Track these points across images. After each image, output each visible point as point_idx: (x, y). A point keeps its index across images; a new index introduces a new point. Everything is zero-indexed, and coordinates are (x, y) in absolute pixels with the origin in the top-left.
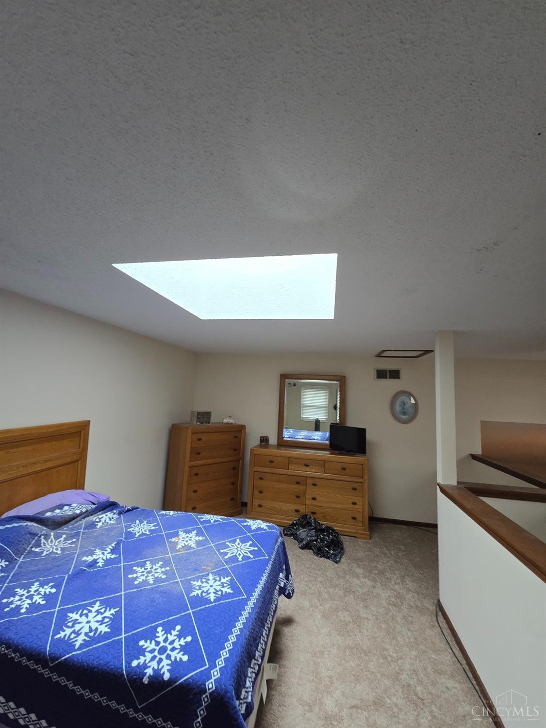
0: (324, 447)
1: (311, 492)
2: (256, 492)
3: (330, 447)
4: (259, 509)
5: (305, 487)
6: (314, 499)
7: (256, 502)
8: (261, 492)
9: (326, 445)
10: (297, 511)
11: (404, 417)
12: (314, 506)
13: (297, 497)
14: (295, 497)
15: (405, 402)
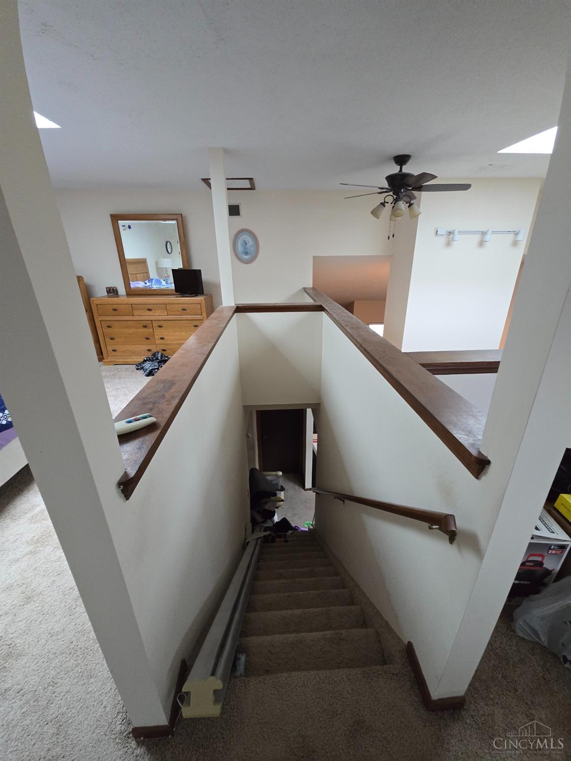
0: (170, 293)
1: (158, 333)
2: (108, 340)
3: (176, 292)
4: (114, 353)
5: (152, 330)
6: (162, 339)
7: (110, 348)
8: (112, 339)
9: (171, 290)
10: (149, 350)
11: (246, 257)
12: (164, 344)
13: (146, 338)
14: (145, 339)
15: (247, 242)
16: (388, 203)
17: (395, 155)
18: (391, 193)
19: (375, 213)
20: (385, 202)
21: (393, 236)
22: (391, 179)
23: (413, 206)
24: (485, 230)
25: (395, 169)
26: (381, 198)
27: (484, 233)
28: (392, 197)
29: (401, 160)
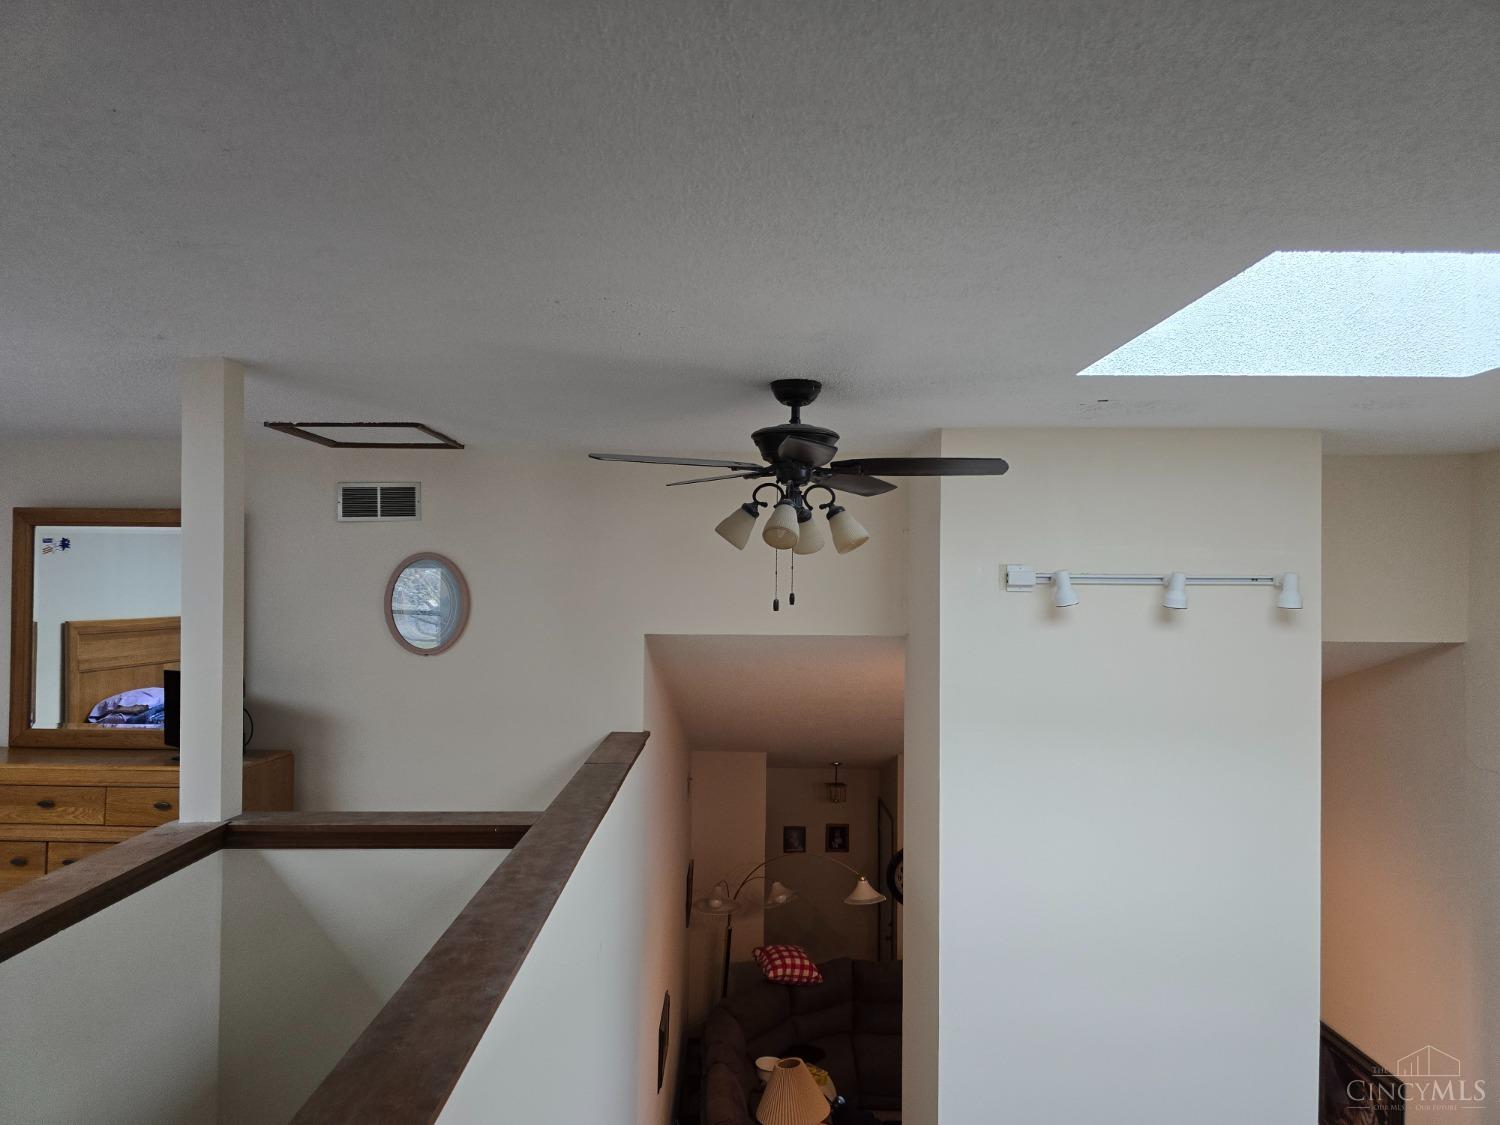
16: (765, 505)
17: (779, 378)
18: (773, 479)
19: (729, 530)
20: (756, 503)
21: (792, 601)
22: (767, 439)
23: (841, 515)
24: (1165, 572)
25: (779, 415)
26: (743, 490)
27: (1165, 584)
28: (775, 489)
29: (795, 392)
